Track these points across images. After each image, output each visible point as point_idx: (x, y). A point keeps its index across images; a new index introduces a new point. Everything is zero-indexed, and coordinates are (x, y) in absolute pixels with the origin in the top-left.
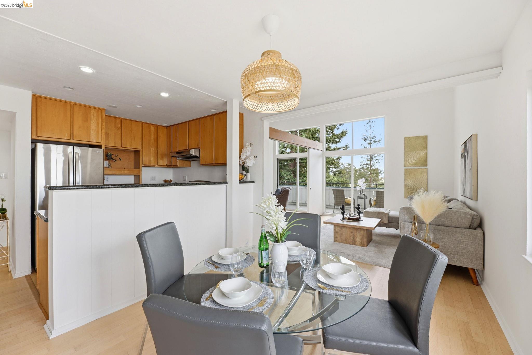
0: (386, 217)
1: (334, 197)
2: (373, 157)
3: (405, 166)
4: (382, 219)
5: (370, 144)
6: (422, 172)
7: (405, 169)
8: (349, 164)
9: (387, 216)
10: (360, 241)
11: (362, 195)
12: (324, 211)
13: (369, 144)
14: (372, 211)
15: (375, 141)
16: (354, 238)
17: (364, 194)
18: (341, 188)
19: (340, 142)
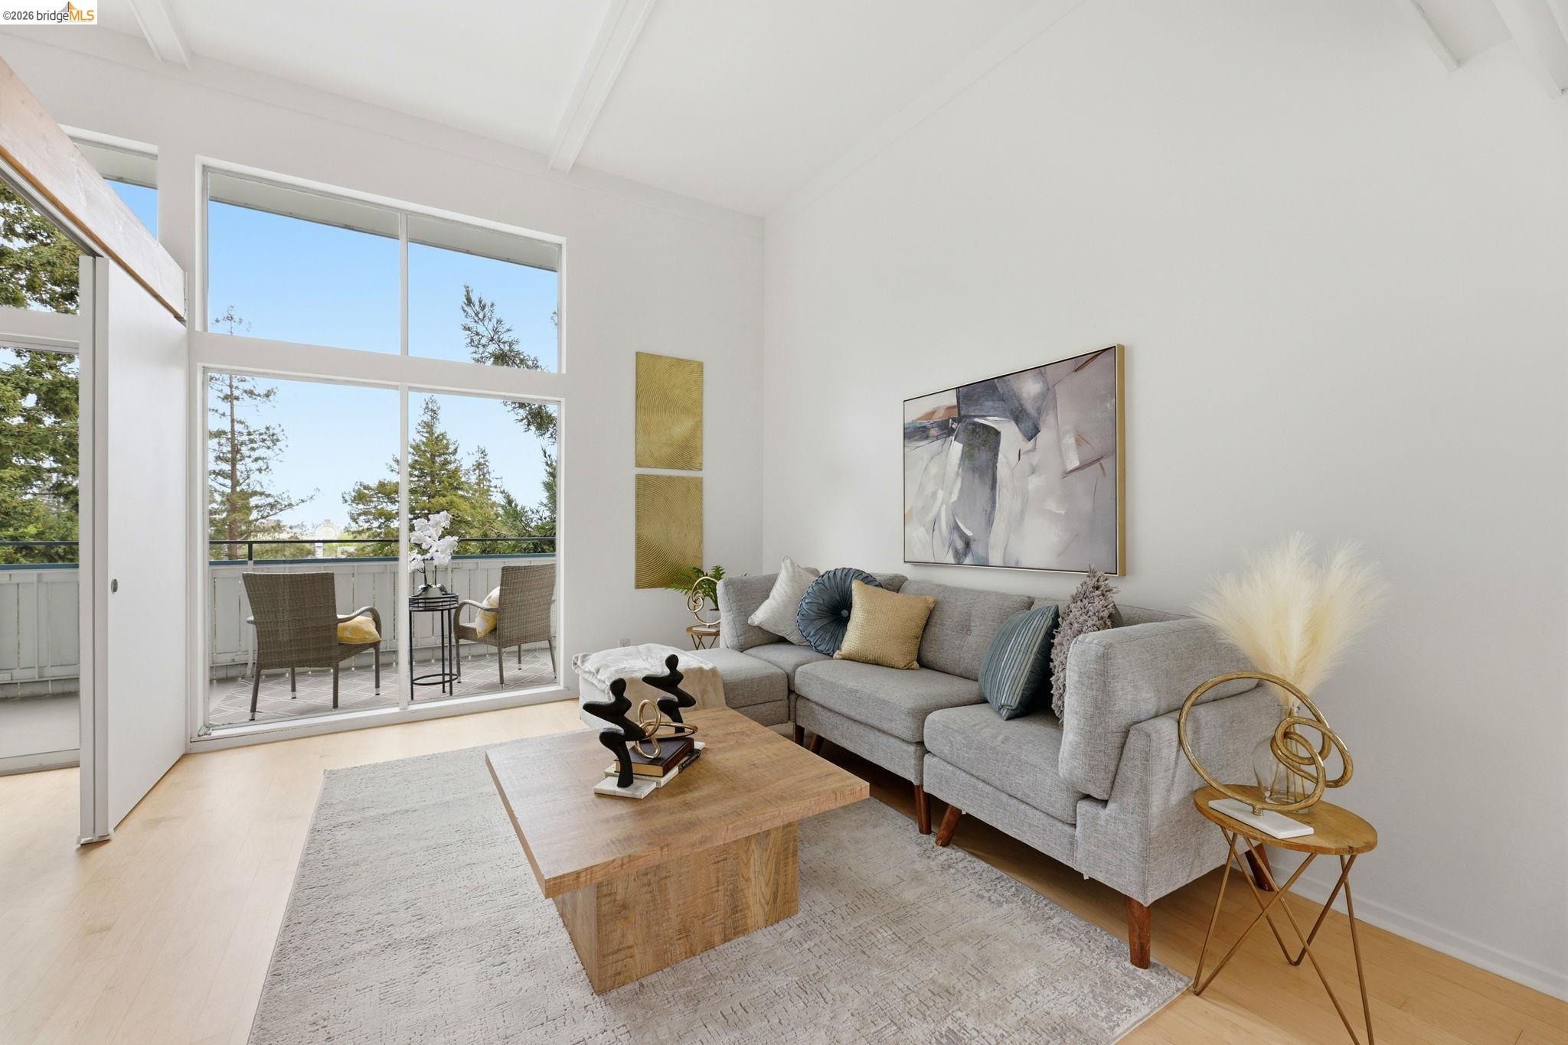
2: (244, 450)
6: (689, 489)
10: (768, 892)
11: (434, 592)
15: (251, 393)
17: (442, 589)
18: (257, 566)
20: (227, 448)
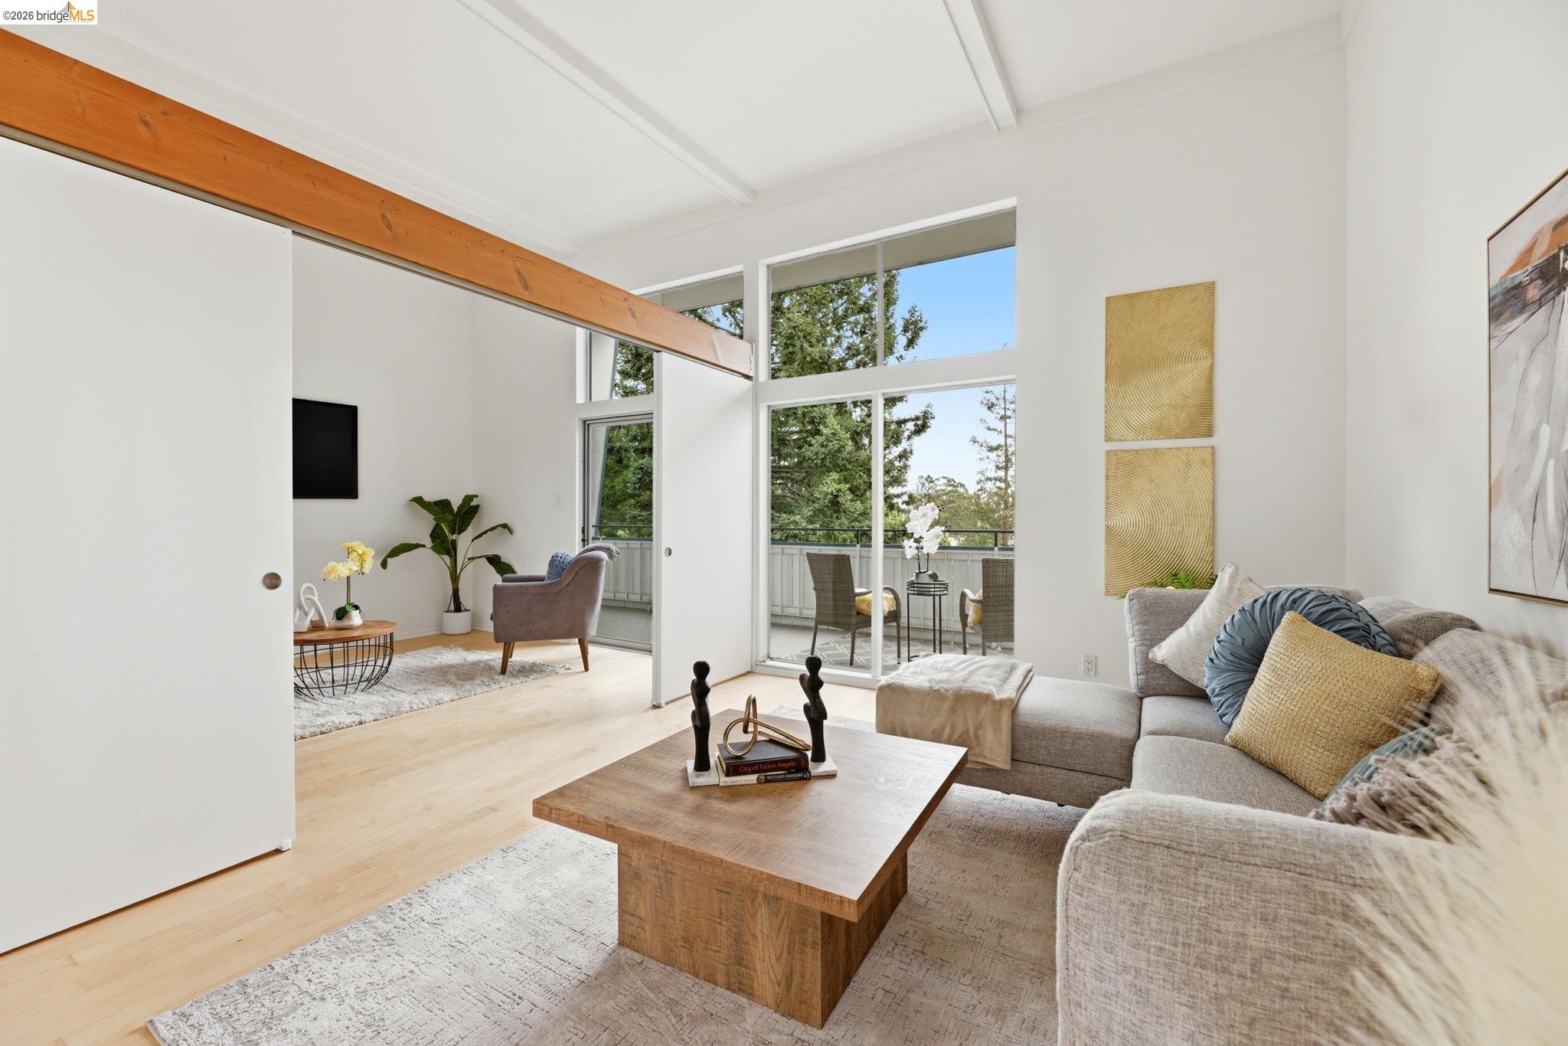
0: (997, 729)
1: (814, 589)
3: (1108, 439)
4: (970, 748)
5: (1004, 418)
6: (1188, 464)
7: (1108, 453)
8: (949, 481)
9: (1006, 717)
10: (779, 969)
11: (925, 579)
12: (762, 654)
13: (1001, 418)
14: (927, 685)
16: (738, 939)
17: (934, 576)
18: (840, 549)
19: (905, 399)
20: (1003, 459)
